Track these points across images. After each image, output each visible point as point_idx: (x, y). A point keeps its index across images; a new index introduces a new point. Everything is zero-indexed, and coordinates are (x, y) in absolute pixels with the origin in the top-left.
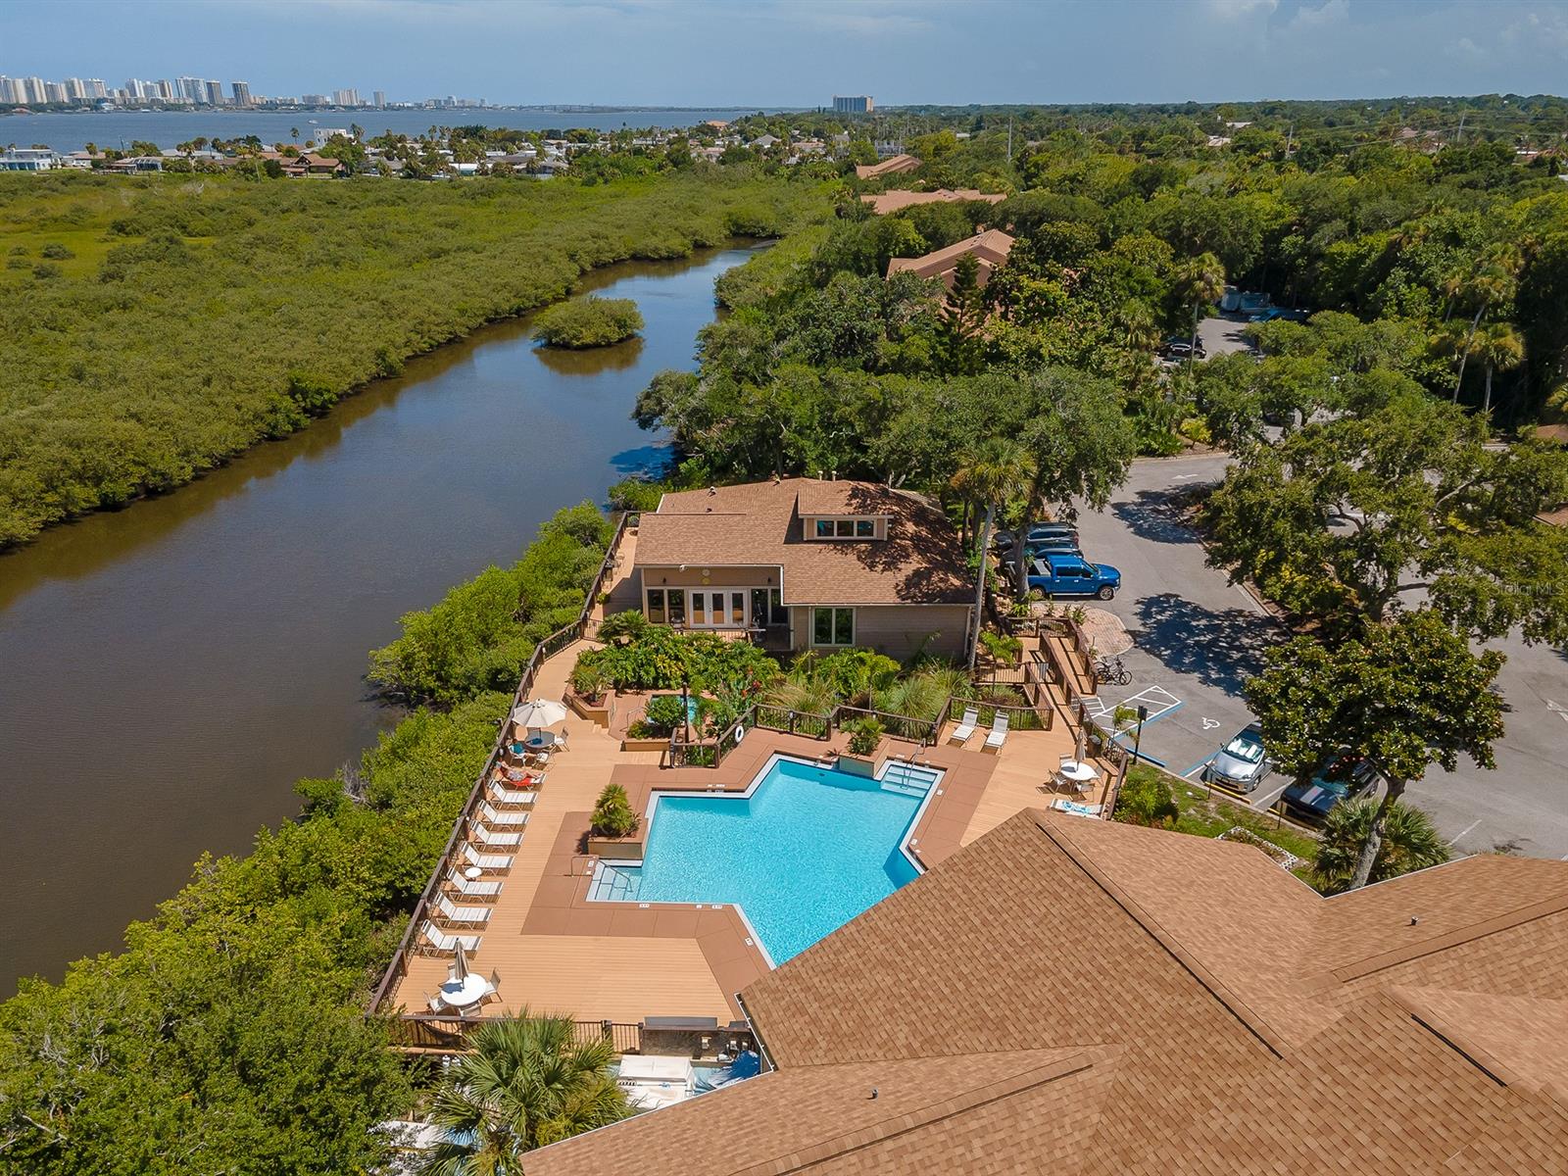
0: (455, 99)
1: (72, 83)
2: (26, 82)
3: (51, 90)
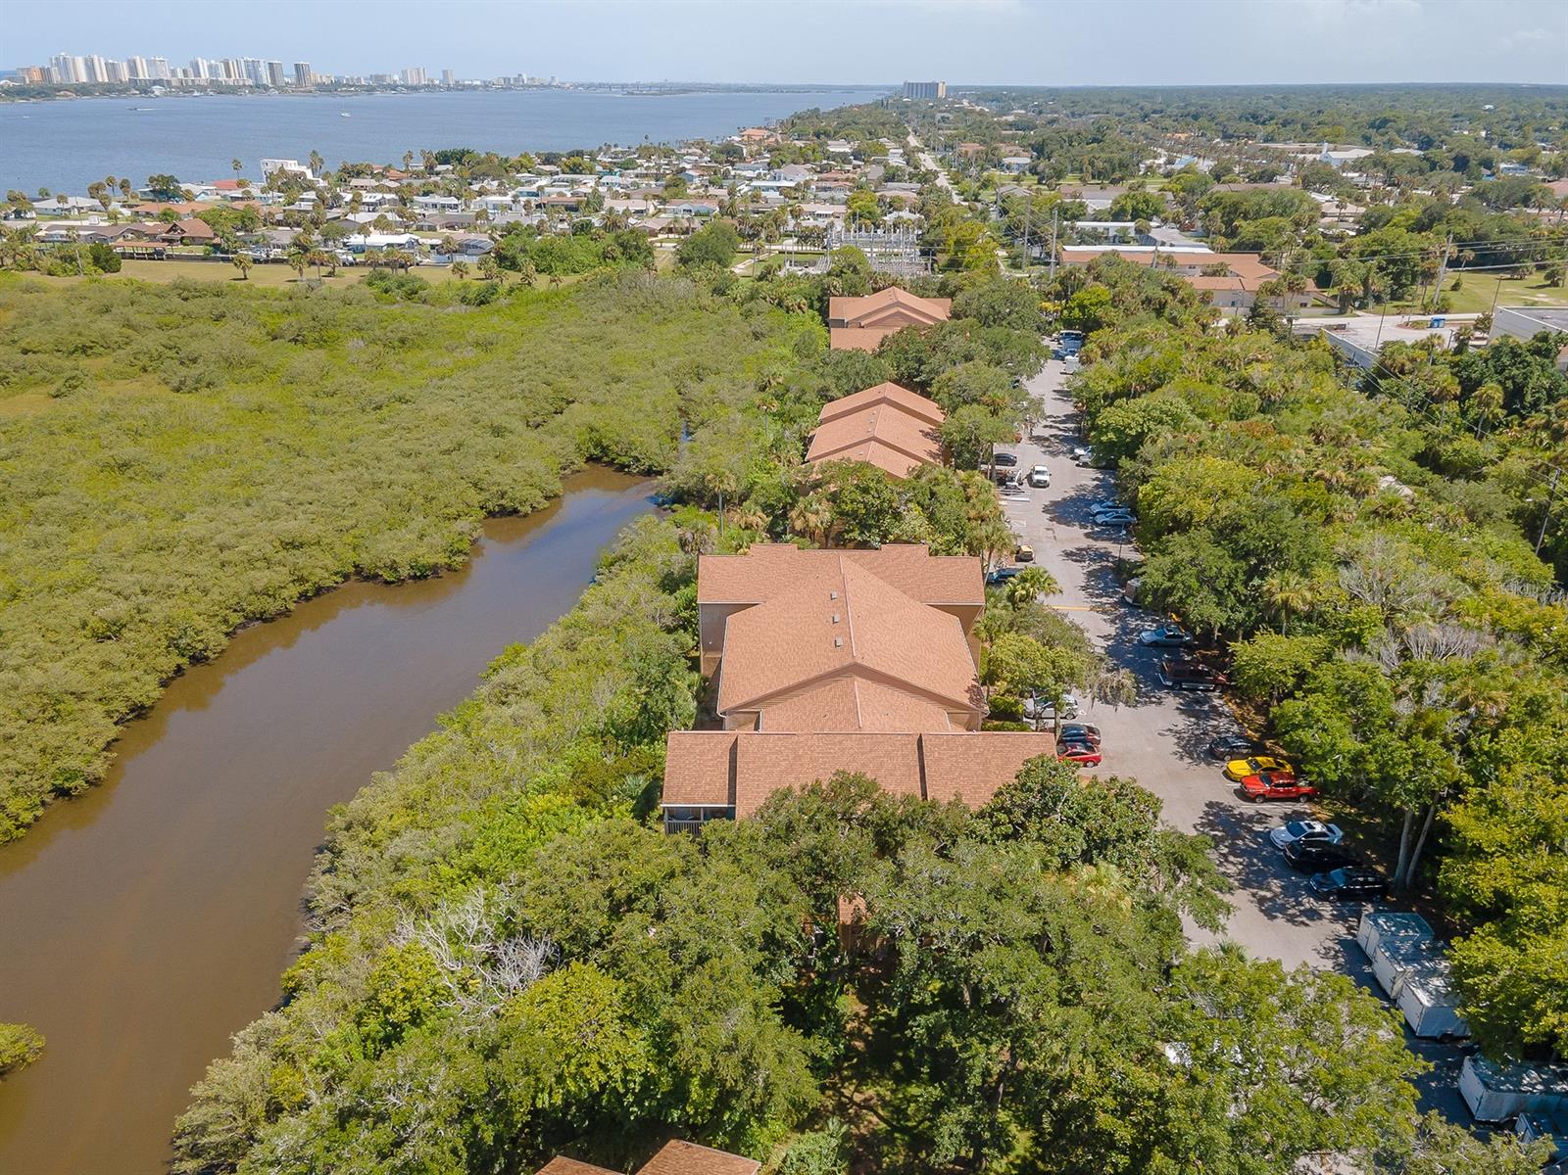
0: (525, 77)
1: (134, 62)
2: (86, 61)
3: (112, 69)
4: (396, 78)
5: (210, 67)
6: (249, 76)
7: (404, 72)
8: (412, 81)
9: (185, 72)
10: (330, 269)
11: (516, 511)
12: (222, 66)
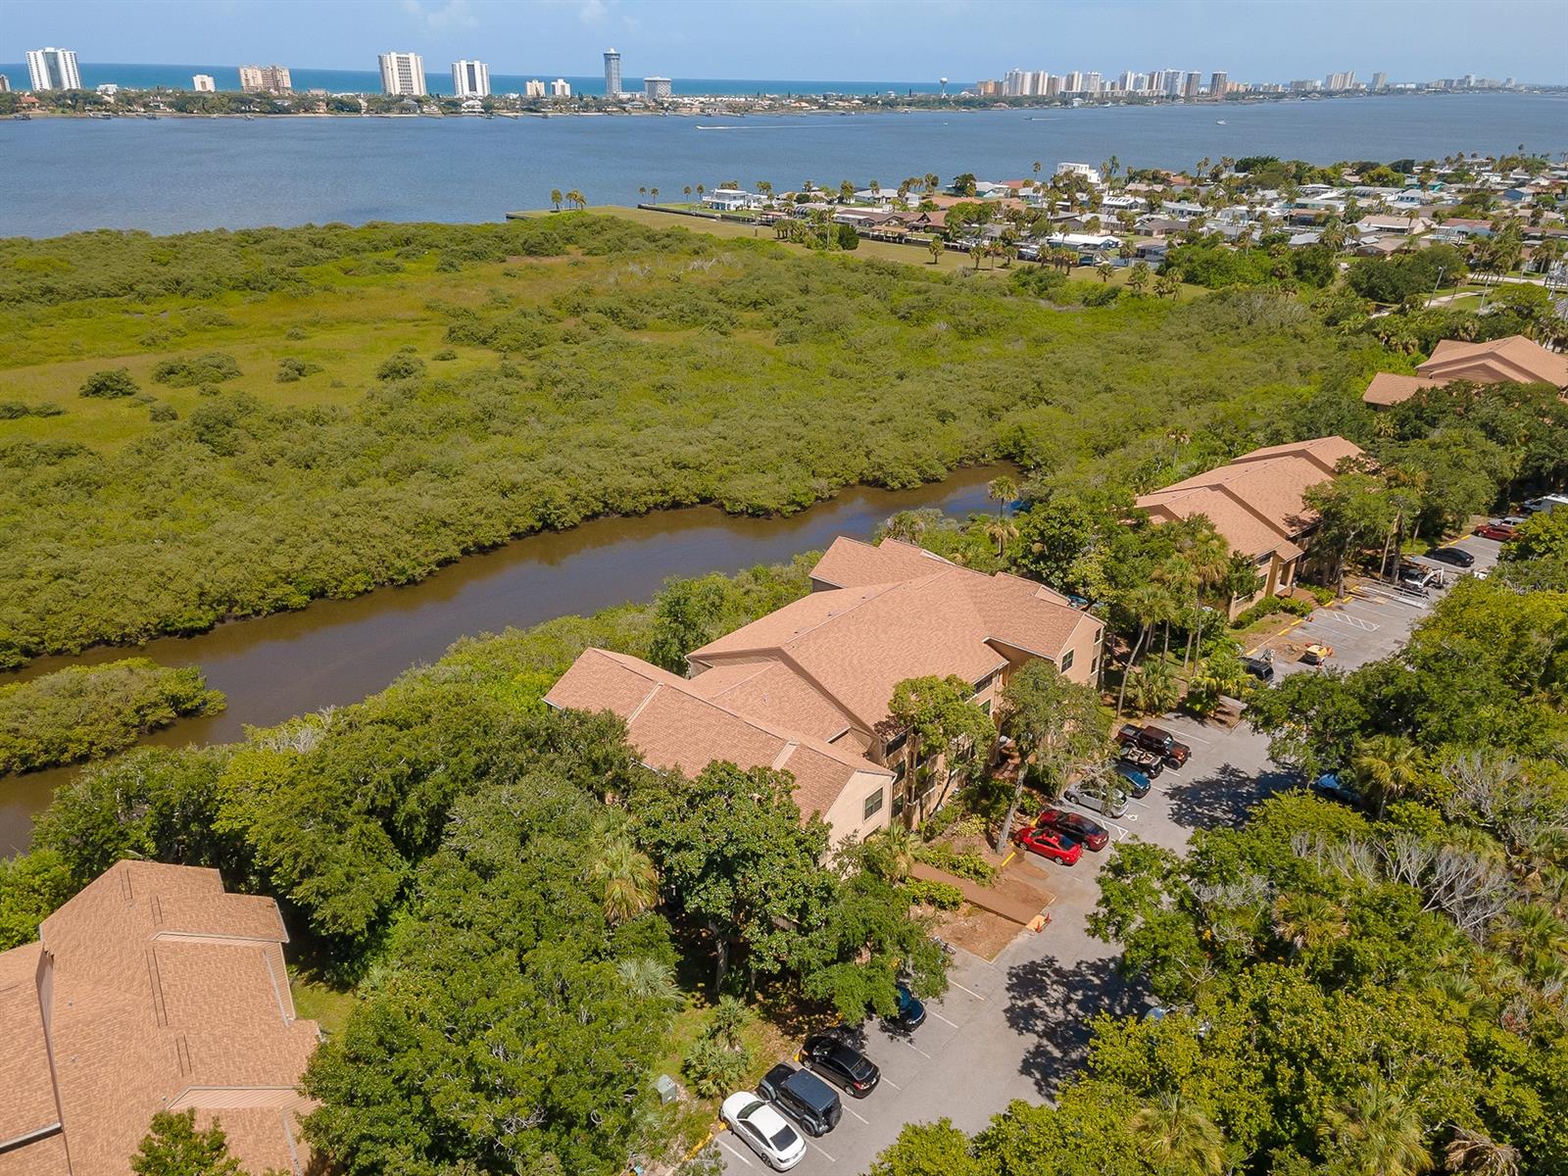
4: (1319, 83)
5: (1136, 80)
6: (1166, 88)
7: (1329, 78)
8: (1335, 86)
9: (1113, 86)
10: (1005, 261)
11: (884, 485)
12: (1147, 79)
